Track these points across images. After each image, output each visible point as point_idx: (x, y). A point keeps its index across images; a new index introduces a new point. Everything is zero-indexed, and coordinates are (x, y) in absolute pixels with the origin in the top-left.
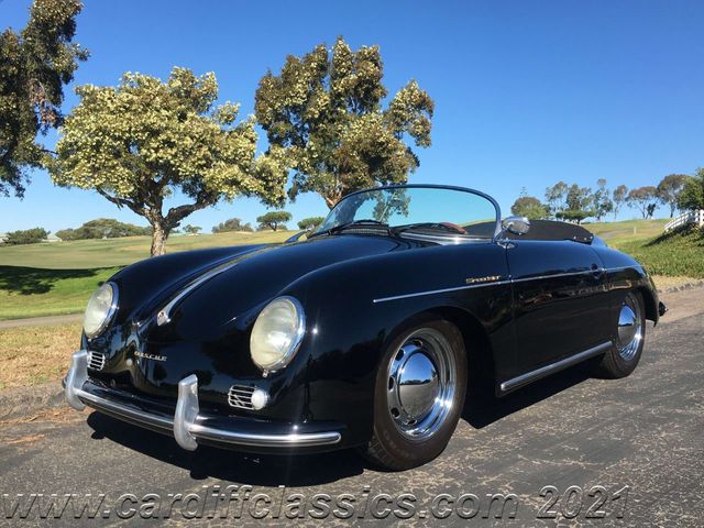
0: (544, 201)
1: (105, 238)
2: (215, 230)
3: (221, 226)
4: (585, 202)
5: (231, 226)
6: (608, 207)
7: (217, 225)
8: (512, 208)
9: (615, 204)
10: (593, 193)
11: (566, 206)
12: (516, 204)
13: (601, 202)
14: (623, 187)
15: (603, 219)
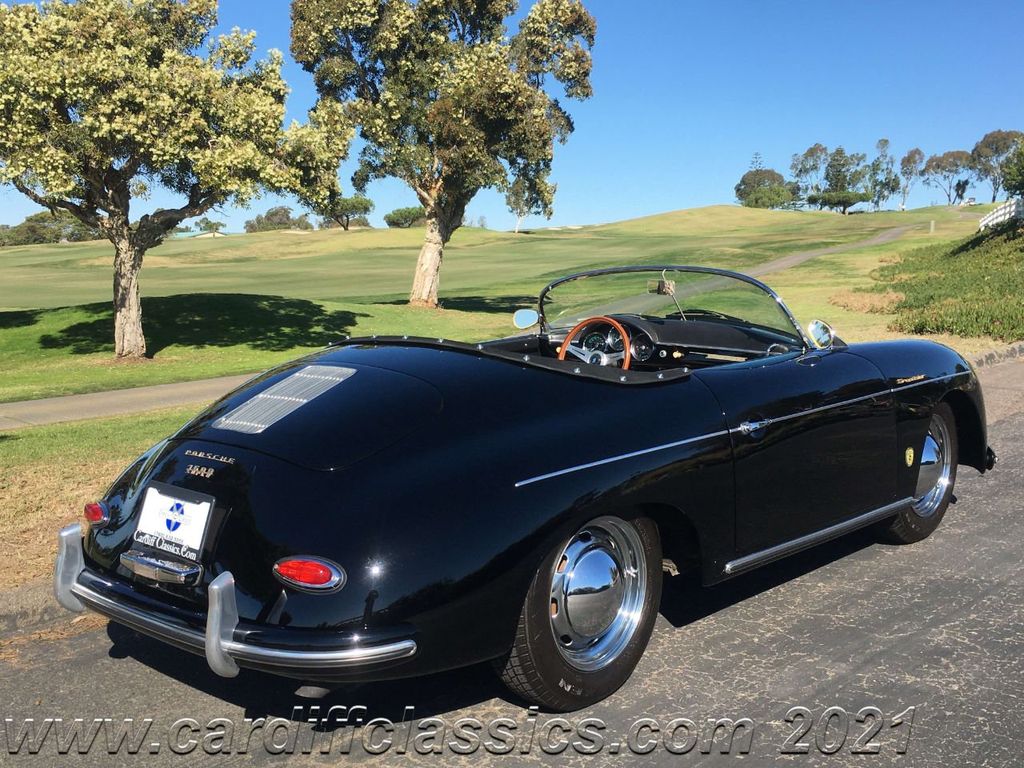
0: (789, 176)
1: (64, 241)
2: (251, 227)
3: (259, 220)
4: (857, 177)
5: (276, 219)
6: (892, 186)
8: (738, 189)
9: (903, 181)
10: (869, 161)
11: (824, 185)
12: (743, 181)
13: (881, 177)
14: (917, 152)
15: (884, 205)
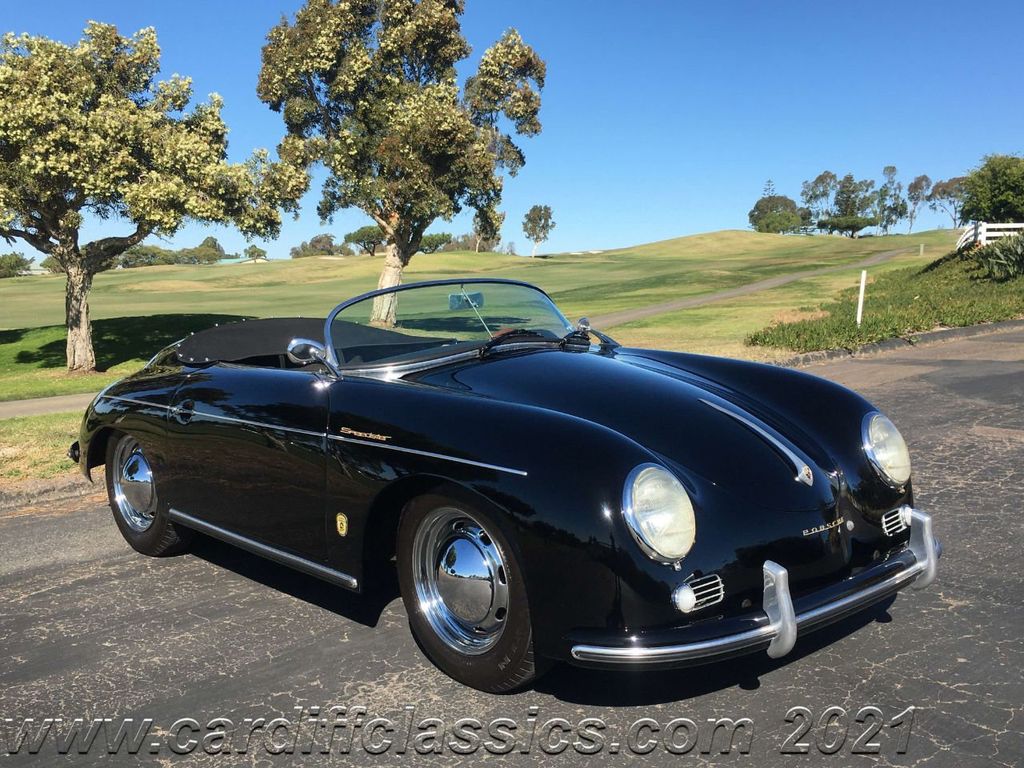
0: (800, 203)
1: (119, 268)
2: (296, 253)
3: (304, 246)
4: (866, 202)
5: (320, 246)
6: (900, 211)
7: (298, 245)
8: (751, 215)
9: (910, 206)
10: (878, 187)
11: (835, 209)
12: (757, 207)
13: (889, 202)
14: (925, 178)
15: (892, 230)
